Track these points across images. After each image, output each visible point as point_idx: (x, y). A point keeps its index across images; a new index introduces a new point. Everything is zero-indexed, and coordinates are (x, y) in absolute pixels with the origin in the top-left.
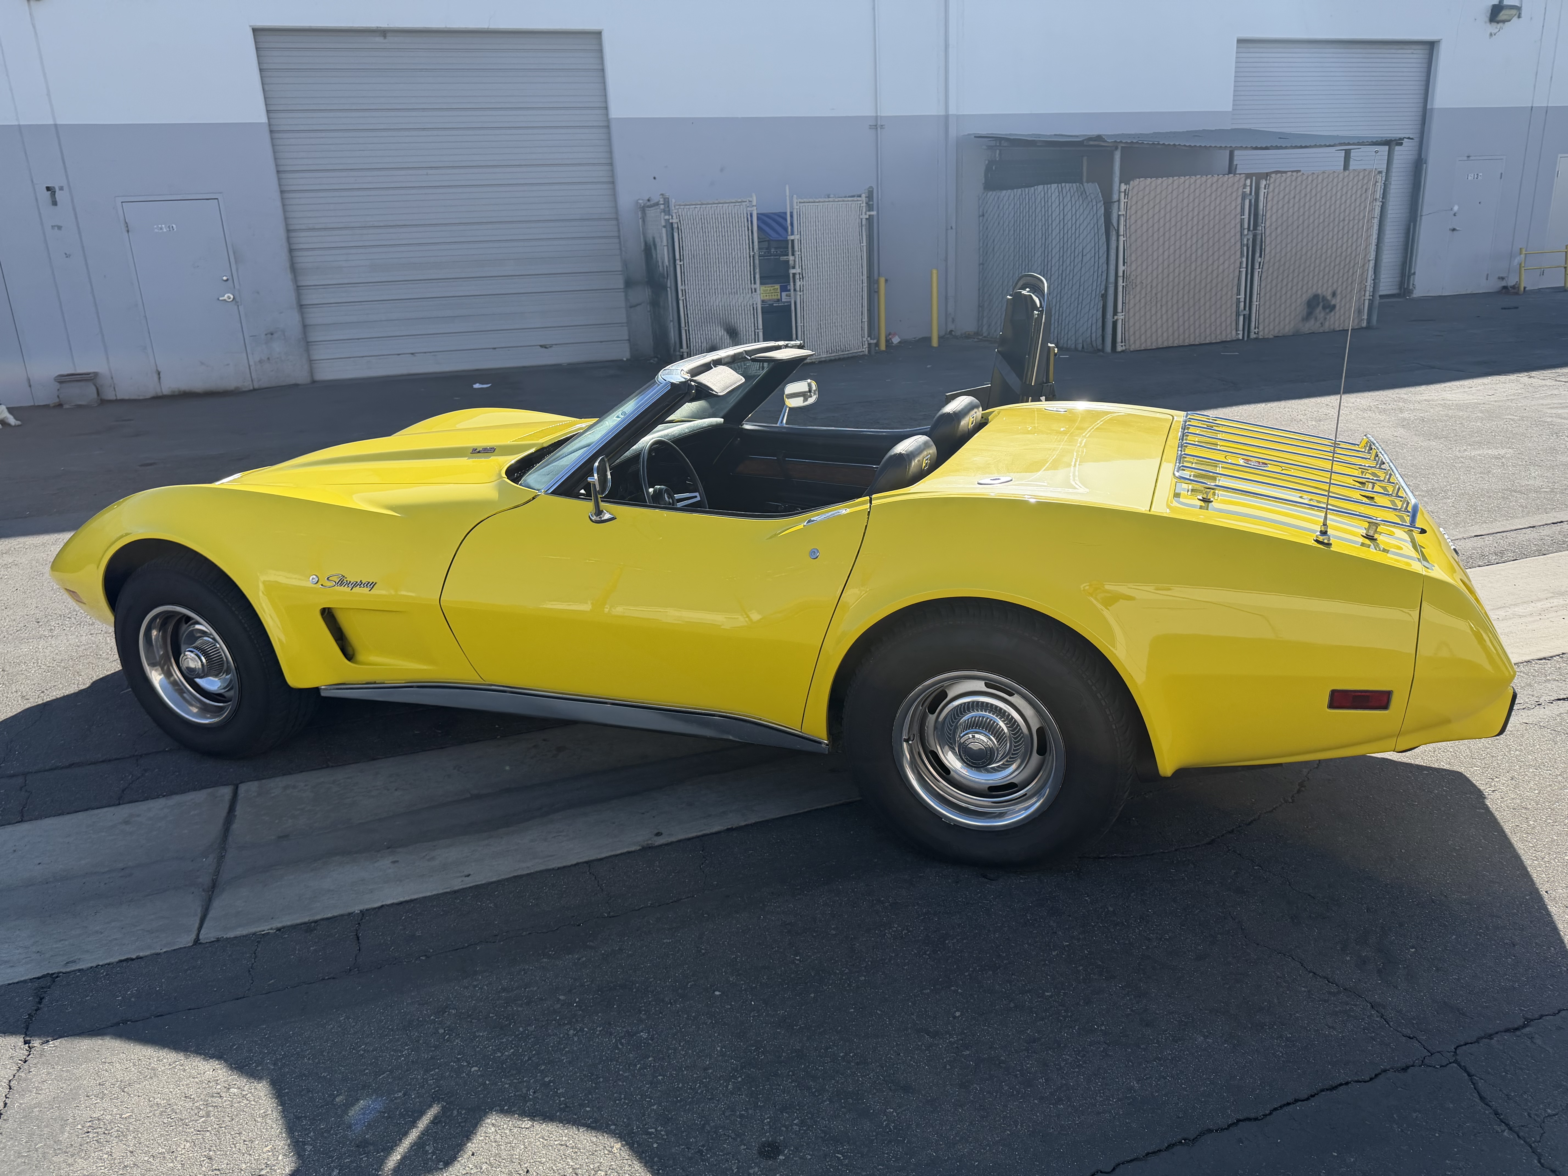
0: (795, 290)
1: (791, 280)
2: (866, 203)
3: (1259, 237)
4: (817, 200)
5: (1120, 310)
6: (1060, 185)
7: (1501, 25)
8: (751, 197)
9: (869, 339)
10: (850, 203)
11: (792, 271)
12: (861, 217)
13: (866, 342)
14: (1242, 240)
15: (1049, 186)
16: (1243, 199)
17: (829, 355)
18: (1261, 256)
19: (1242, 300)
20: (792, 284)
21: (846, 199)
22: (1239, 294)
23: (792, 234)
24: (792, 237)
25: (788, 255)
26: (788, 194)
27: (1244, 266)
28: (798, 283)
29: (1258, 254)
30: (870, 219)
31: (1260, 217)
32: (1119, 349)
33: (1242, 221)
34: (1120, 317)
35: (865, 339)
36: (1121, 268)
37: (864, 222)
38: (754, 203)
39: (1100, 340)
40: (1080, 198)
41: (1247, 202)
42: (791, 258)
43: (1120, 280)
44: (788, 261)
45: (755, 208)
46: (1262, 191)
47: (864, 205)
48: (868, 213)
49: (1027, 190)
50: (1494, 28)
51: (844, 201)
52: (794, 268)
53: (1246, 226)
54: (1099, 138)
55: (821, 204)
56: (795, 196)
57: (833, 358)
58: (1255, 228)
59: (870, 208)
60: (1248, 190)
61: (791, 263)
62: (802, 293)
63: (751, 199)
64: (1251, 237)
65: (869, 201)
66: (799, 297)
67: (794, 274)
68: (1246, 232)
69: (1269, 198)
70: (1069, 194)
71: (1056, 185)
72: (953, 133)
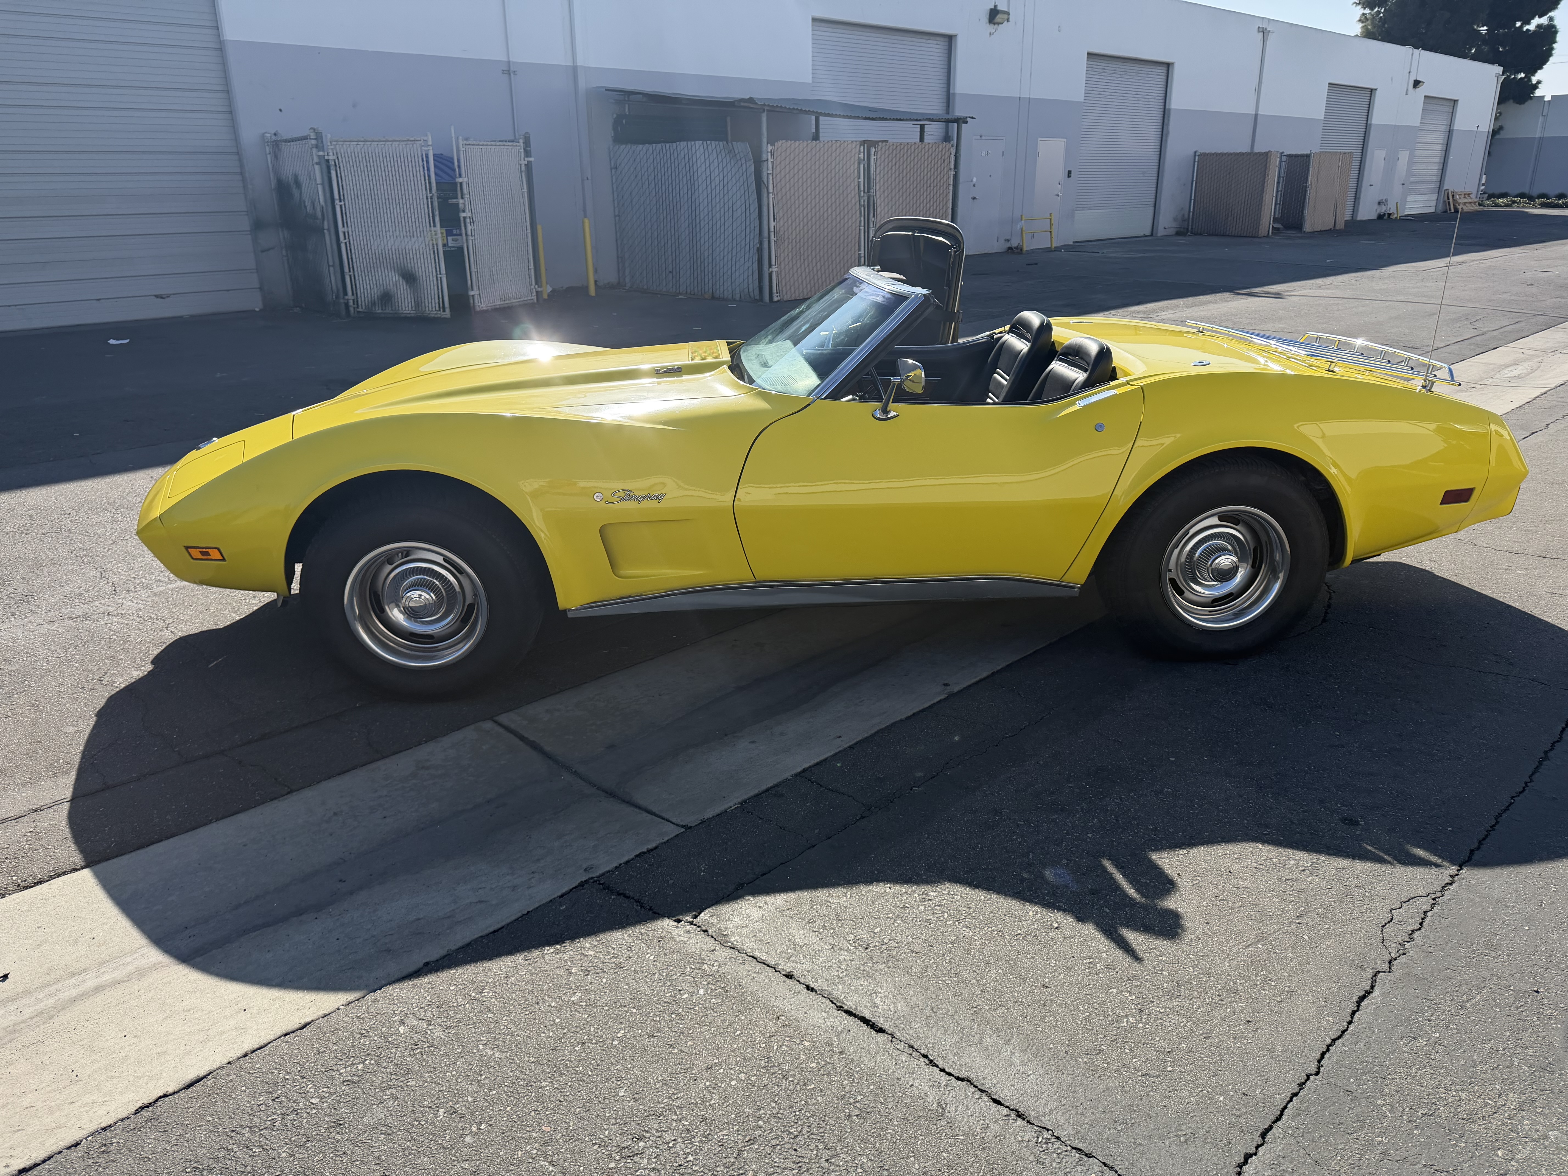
0: (466, 234)
1: (463, 224)
2: (524, 149)
3: (872, 199)
4: (481, 143)
5: (773, 263)
6: (705, 142)
7: (996, 26)
8: (426, 135)
9: (537, 287)
10: (510, 147)
11: (462, 215)
12: (521, 162)
13: (534, 291)
14: (860, 201)
15: (693, 143)
16: (859, 164)
17: (502, 303)
18: (874, 216)
19: (863, 255)
20: (463, 228)
21: (506, 144)
22: (859, 250)
23: (460, 176)
24: (460, 180)
25: (457, 198)
26: (453, 135)
27: (863, 224)
28: (469, 227)
29: (872, 215)
30: (529, 166)
31: (872, 180)
32: (775, 299)
33: (859, 183)
34: (774, 269)
35: (533, 288)
36: (772, 224)
37: (523, 168)
38: (430, 143)
39: (756, 291)
40: (728, 156)
41: (862, 166)
42: (461, 201)
43: (772, 234)
44: (458, 204)
45: (431, 148)
46: (873, 157)
47: (522, 150)
48: (526, 159)
49: (668, 145)
50: (991, 28)
51: (504, 145)
52: (464, 211)
53: (862, 189)
54: (751, 100)
55: (485, 147)
56: (460, 137)
57: (506, 306)
58: (868, 192)
59: (528, 154)
60: (862, 156)
61: (461, 206)
62: (473, 238)
63: (425, 138)
64: (866, 198)
65: (526, 147)
66: (471, 241)
67: (465, 218)
68: (862, 193)
69: (878, 164)
70: (714, 151)
71: (701, 142)
72: (582, 84)
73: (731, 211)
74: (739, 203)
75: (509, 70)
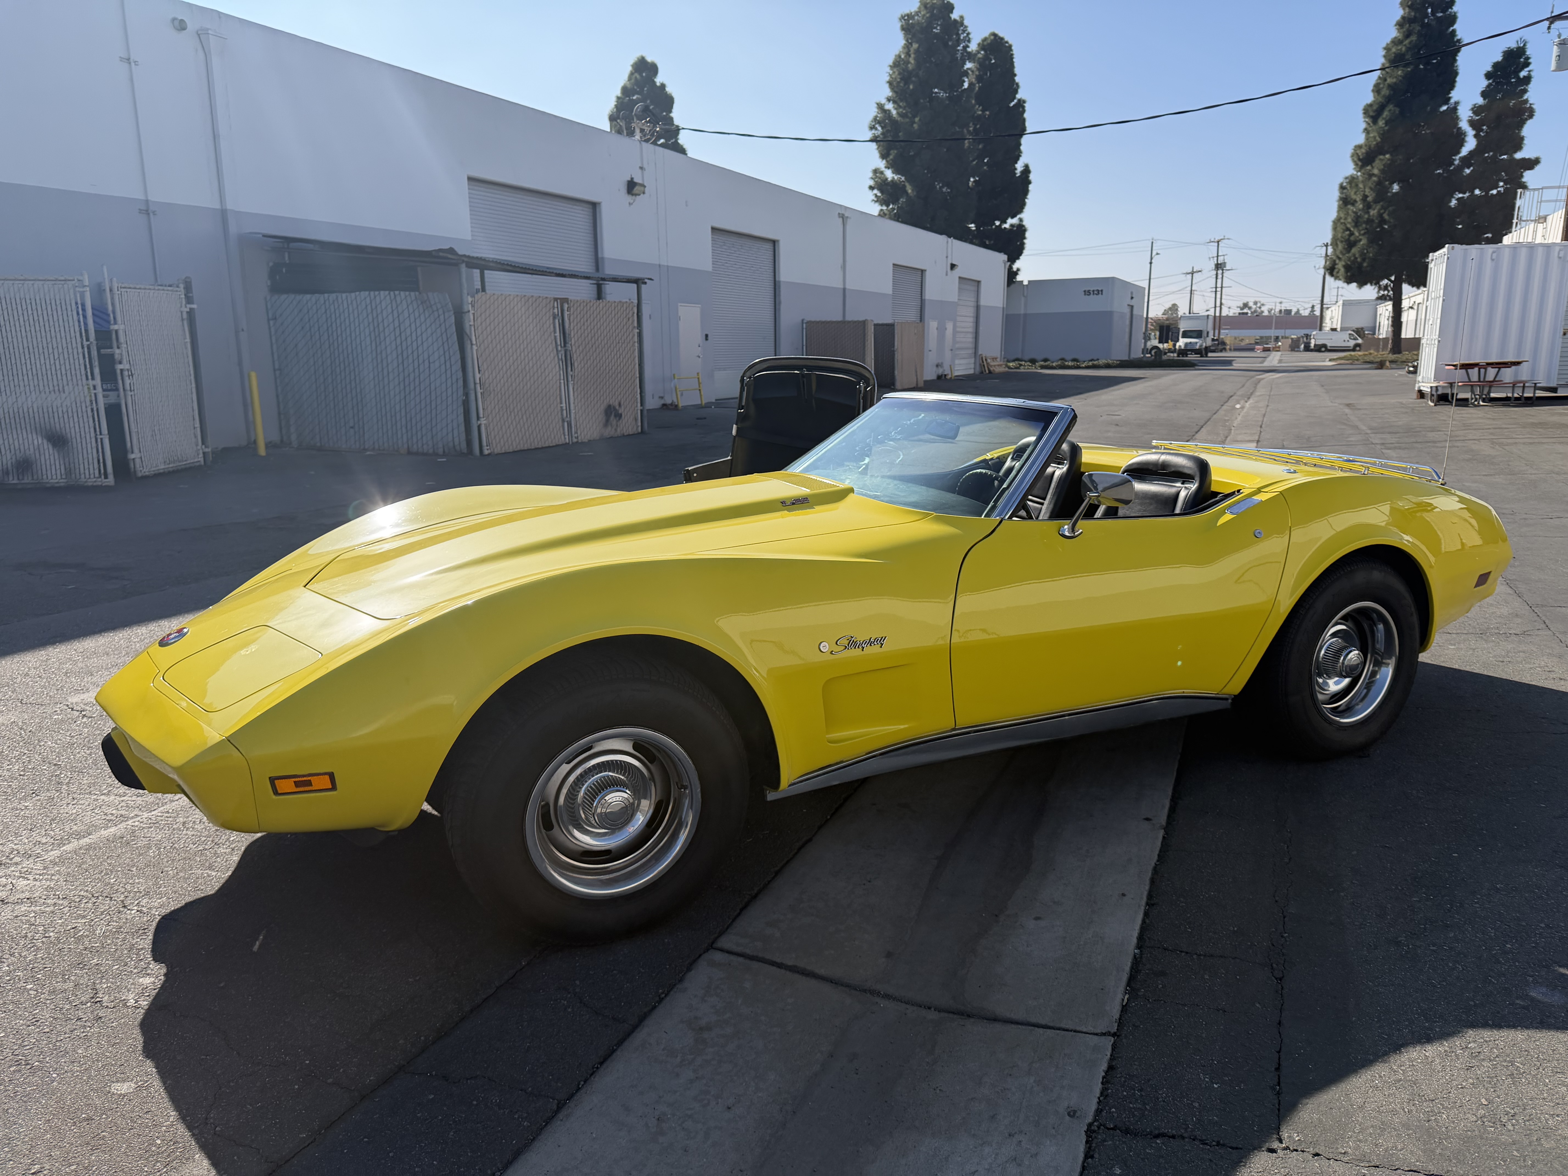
0: (124, 390)
1: (119, 378)
2: (185, 295)
3: (568, 353)
4: (138, 287)
5: (481, 416)
6: (392, 293)
7: (634, 197)
8: (82, 275)
9: (203, 447)
10: (170, 293)
11: (119, 367)
12: (182, 309)
13: (201, 452)
14: (557, 354)
15: (377, 293)
16: (554, 318)
17: (167, 466)
18: (572, 370)
19: (564, 408)
20: (120, 382)
21: (165, 288)
22: (561, 403)
23: (115, 323)
24: (116, 327)
25: (111, 348)
26: (106, 276)
27: (562, 378)
28: (127, 381)
29: (569, 369)
30: (191, 313)
31: (567, 335)
32: (486, 452)
33: (555, 337)
34: (483, 422)
35: (199, 447)
36: (478, 376)
37: (185, 316)
38: (87, 283)
39: (464, 445)
40: (421, 307)
41: (557, 321)
42: (117, 351)
43: (478, 386)
44: (113, 355)
45: (88, 289)
46: (566, 313)
47: (183, 296)
48: (189, 306)
49: (344, 295)
50: (630, 199)
51: (163, 290)
52: (120, 363)
53: (559, 343)
54: (451, 251)
55: (143, 291)
56: (115, 279)
57: (171, 469)
58: (565, 346)
59: (189, 300)
60: (556, 310)
61: (117, 357)
62: (132, 393)
63: (80, 278)
64: (563, 352)
65: (187, 293)
66: (130, 398)
67: (122, 370)
68: (559, 348)
69: (571, 320)
70: (404, 302)
71: (387, 292)
72: (233, 229)
73: (427, 362)
74: (436, 355)
75: (147, 210)
